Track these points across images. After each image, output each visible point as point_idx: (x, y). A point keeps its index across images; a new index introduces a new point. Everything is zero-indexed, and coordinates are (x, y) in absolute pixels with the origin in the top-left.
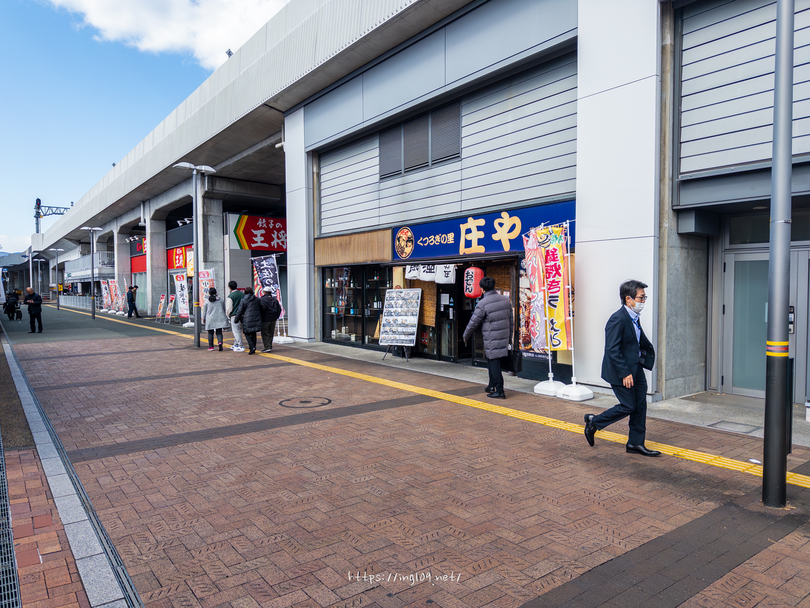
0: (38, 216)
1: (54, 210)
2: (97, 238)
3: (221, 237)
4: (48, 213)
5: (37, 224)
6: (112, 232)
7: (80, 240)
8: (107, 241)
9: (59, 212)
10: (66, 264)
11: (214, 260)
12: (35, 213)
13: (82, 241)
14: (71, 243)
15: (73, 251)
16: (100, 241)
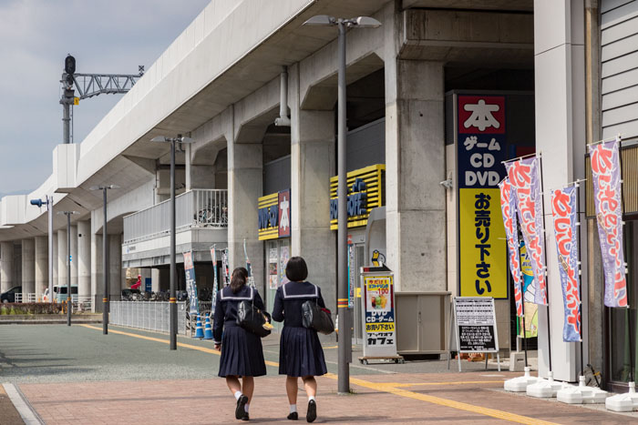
0: (68, 99)
1: (104, 81)
2: (193, 154)
3: (439, 151)
4: (90, 91)
5: (67, 120)
6: (223, 142)
7: (157, 160)
8: (214, 164)
9: (114, 87)
10: (126, 221)
11: (424, 206)
12: (62, 92)
13: (162, 162)
14: (137, 167)
15: (144, 186)
16: (198, 162)
